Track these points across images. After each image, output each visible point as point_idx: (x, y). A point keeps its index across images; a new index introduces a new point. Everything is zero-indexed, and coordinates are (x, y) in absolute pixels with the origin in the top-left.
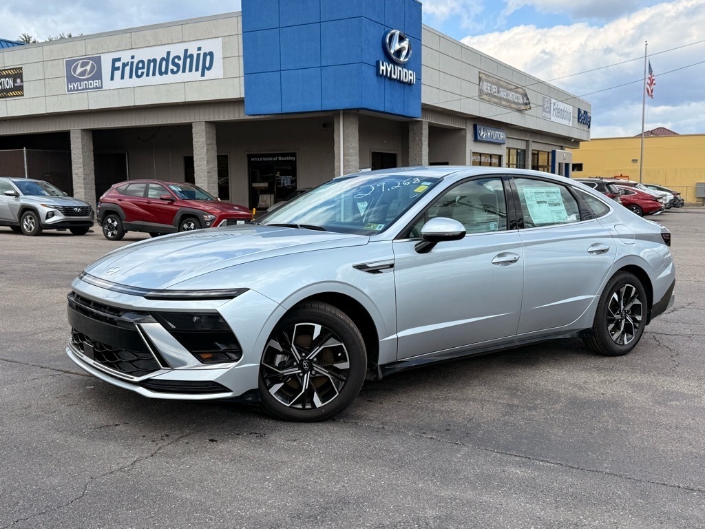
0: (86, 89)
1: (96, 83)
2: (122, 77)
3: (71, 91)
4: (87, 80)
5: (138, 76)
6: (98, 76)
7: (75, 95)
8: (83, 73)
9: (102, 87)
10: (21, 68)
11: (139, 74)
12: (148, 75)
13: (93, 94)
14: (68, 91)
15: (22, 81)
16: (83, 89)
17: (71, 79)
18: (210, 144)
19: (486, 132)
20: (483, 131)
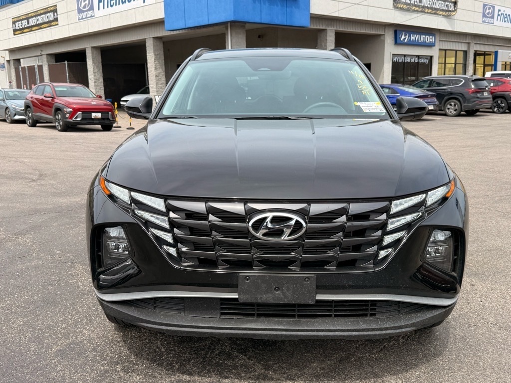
0: (87, 18)
1: (91, 13)
2: (104, 8)
3: (80, 19)
4: (87, 11)
5: (112, 6)
6: (92, 8)
7: (83, 23)
8: (84, 7)
9: (94, 16)
10: (56, 5)
11: (112, 4)
12: (116, 5)
13: (90, 21)
14: (79, 20)
15: (57, 15)
16: (86, 18)
17: (80, 11)
18: (157, 55)
19: (410, 36)
20: (405, 35)
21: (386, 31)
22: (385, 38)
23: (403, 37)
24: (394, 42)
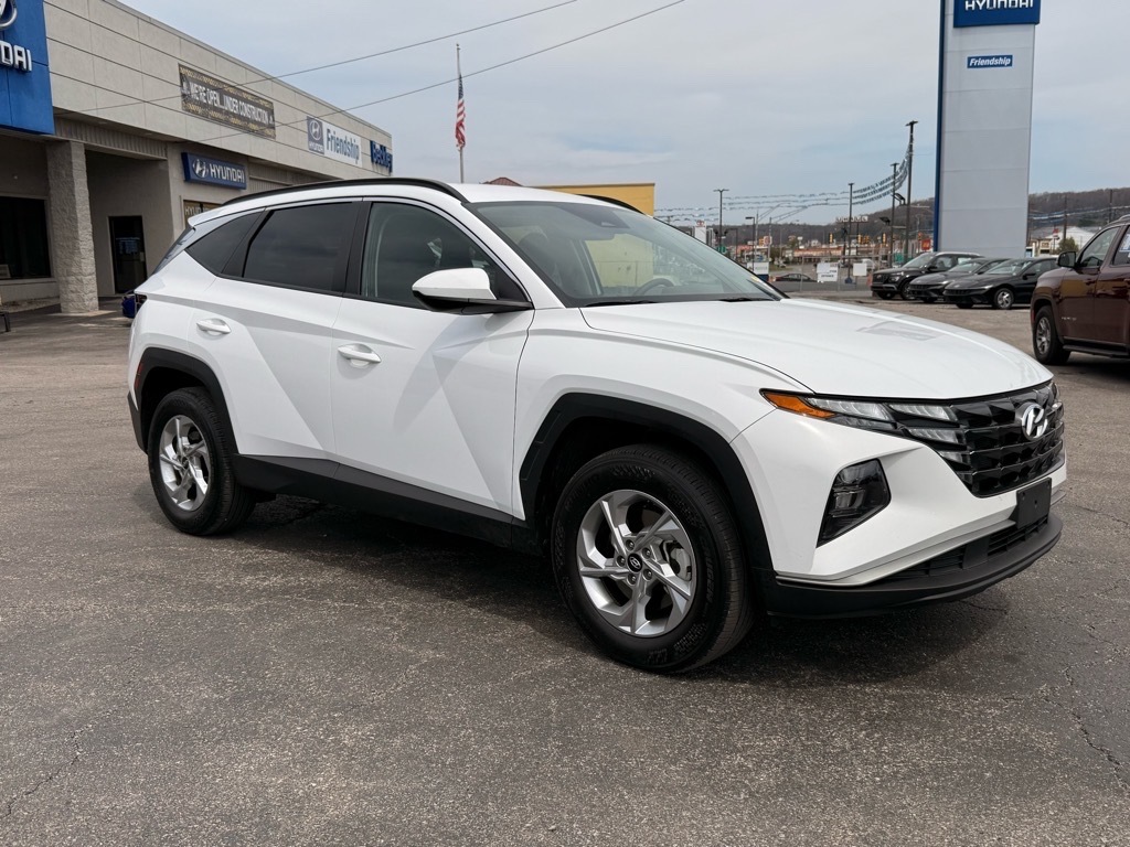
19: (208, 167)
20: (201, 166)
21: (169, 154)
22: (167, 167)
23: (198, 169)
24: (182, 177)
